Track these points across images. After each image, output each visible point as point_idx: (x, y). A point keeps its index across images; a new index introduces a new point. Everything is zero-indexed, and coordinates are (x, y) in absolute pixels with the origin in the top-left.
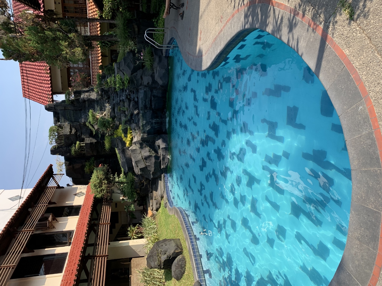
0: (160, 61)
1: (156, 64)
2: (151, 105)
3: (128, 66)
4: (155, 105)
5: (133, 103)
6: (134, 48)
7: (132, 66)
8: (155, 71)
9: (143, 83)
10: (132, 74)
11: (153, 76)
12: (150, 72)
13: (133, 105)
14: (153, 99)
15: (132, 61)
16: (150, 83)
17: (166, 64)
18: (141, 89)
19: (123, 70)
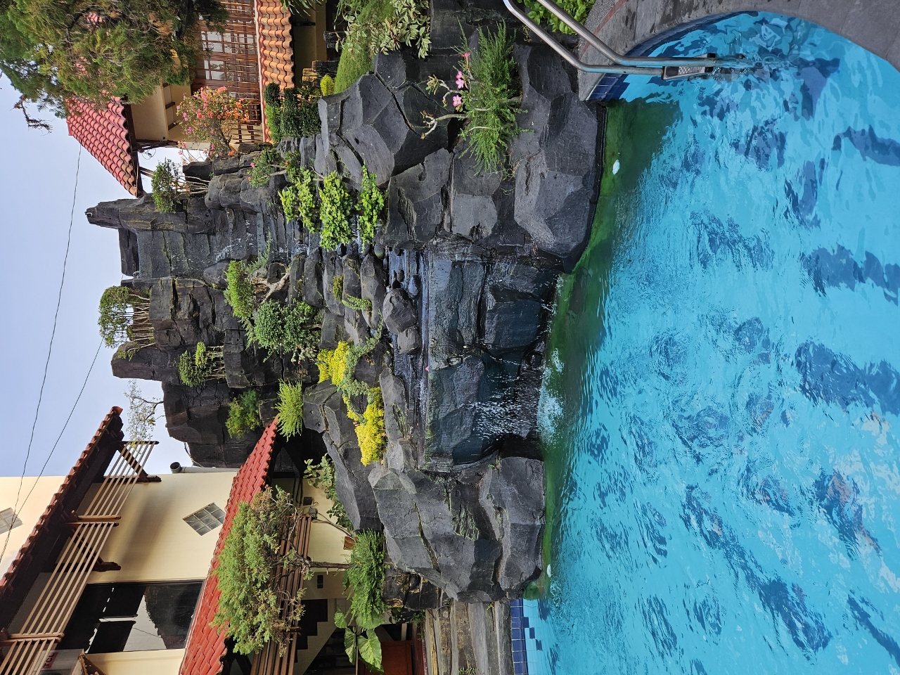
0: (558, 122)
1: (528, 141)
2: (480, 331)
3: (384, 130)
4: (498, 335)
5: (394, 300)
6: (414, 28)
7: (402, 131)
8: (519, 173)
9: (451, 225)
10: (397, 171)
11: (504, 200)
12: (493, 176)
13: (395, 309)
14: (491, 302)
15: (401, 102)
16: (487, 231)
17: (588, 144)
18: (436, 249)
19: (357, 141)
